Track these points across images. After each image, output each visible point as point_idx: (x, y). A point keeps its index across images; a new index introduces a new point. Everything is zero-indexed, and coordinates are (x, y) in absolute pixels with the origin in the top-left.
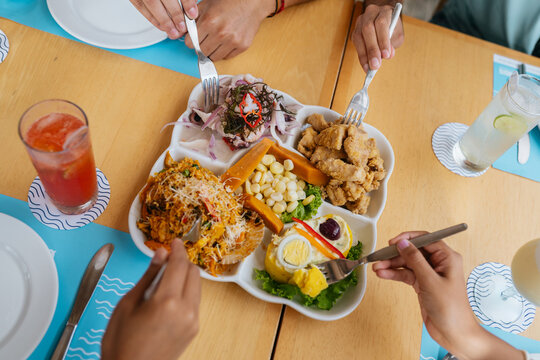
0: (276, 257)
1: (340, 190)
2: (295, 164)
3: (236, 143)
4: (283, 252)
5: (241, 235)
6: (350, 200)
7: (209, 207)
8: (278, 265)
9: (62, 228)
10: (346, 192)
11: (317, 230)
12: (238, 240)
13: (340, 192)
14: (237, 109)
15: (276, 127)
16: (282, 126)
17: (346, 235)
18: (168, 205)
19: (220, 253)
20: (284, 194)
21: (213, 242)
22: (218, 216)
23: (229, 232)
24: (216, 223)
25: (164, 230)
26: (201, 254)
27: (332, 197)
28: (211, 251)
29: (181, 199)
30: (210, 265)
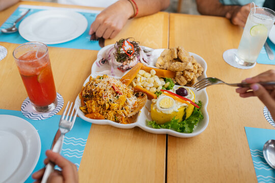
0: (156, 108)
1: (182, 77)
2: (156, 71)
3: (124, 68)
4: (159, 104)
5: (135, 102)
6: (189, 80)
7: (115, 88)
8: (158, 112)
9: (40, 119)
10: (185, 77)
11: (175, 93)
12: (134, 105)
13: (182, 78)
14: (122, 49)
15: (143, 59)
16: (146, 58)
17: (190, 93)
18: (94, 93)
19: (126, 112)
20: (154, 83)
21: (121, 107)
22: (121, 92)
23: (128, 101)
24: (121, 95)
25: (94, 106)
26: (116, 115)
27: (179, 82)
28: (120, 112)
29: (100, 87)
30: (122, 120)
